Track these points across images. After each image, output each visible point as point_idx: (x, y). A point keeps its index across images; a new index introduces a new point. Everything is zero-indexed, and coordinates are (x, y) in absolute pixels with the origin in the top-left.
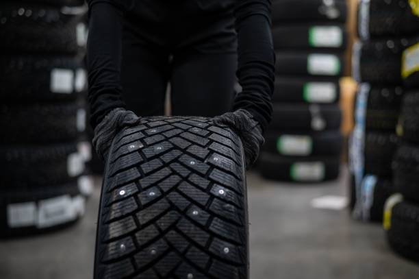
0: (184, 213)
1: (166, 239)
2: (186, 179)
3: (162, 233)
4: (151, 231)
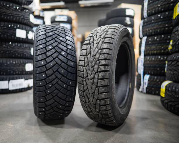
0: (60, 53)
1: (55, 61)
2: (60, 43)
3: (54, 59)
4: (51, 58)
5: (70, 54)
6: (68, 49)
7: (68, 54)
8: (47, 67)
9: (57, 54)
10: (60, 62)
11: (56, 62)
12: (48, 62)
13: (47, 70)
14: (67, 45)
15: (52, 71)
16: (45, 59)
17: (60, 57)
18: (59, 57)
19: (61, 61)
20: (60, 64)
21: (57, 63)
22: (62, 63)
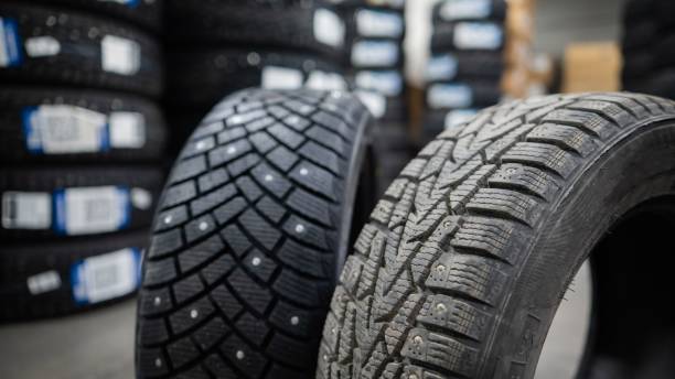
5: (289, 267)
6: (285, 236)
7: (281, 266)
8: (174, 325)
9: (225, 263)
10: (232, 308)
11: (215, 304)
12: (179, 300)
13: (173, 338)
14: (285, 218)
15: (193, 349)
16: (170, 284)
17: (239, 281)
18: (232, 283)
19: (241, 301)
20: (231, 317)
21: (218, 312)
22: (242, 313)
